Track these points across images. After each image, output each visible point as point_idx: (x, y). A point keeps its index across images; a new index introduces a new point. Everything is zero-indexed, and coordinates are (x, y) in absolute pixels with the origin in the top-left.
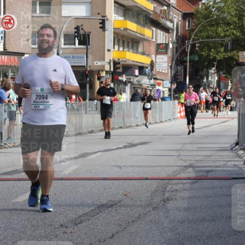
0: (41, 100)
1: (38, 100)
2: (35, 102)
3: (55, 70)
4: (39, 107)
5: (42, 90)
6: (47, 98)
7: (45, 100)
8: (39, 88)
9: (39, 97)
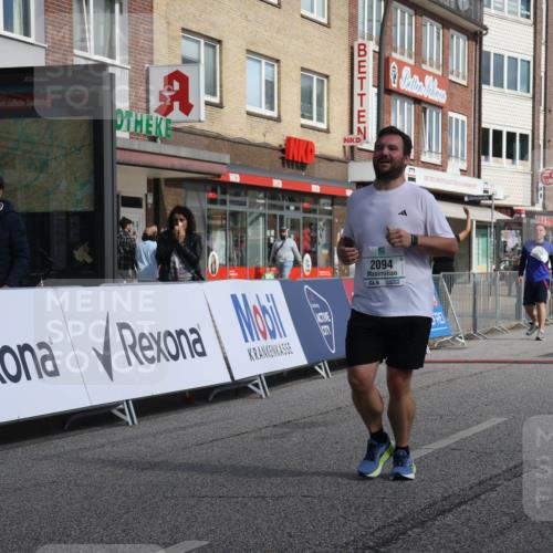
0: (381, 270)
1: (376, 270)
2: (369, 273)
3: (404, 213)
4: (378, 283)
5: (381, 250)
6: (391, 266)
7: (388, 268)
8: (376, 248)
9: (377, 264)
